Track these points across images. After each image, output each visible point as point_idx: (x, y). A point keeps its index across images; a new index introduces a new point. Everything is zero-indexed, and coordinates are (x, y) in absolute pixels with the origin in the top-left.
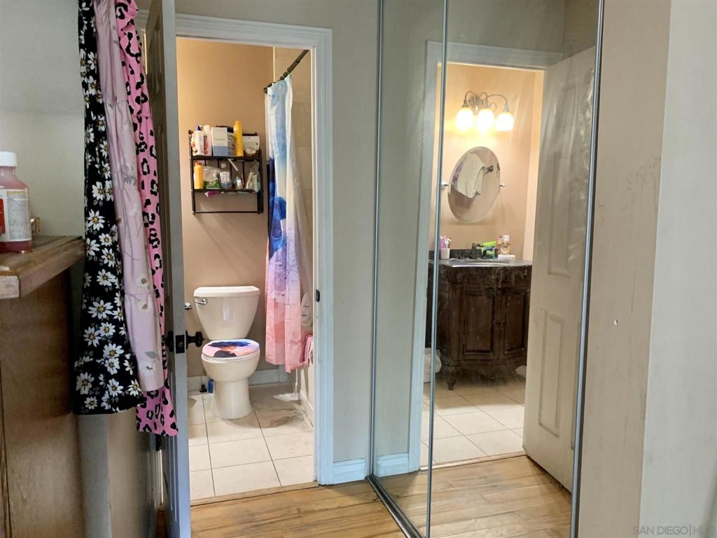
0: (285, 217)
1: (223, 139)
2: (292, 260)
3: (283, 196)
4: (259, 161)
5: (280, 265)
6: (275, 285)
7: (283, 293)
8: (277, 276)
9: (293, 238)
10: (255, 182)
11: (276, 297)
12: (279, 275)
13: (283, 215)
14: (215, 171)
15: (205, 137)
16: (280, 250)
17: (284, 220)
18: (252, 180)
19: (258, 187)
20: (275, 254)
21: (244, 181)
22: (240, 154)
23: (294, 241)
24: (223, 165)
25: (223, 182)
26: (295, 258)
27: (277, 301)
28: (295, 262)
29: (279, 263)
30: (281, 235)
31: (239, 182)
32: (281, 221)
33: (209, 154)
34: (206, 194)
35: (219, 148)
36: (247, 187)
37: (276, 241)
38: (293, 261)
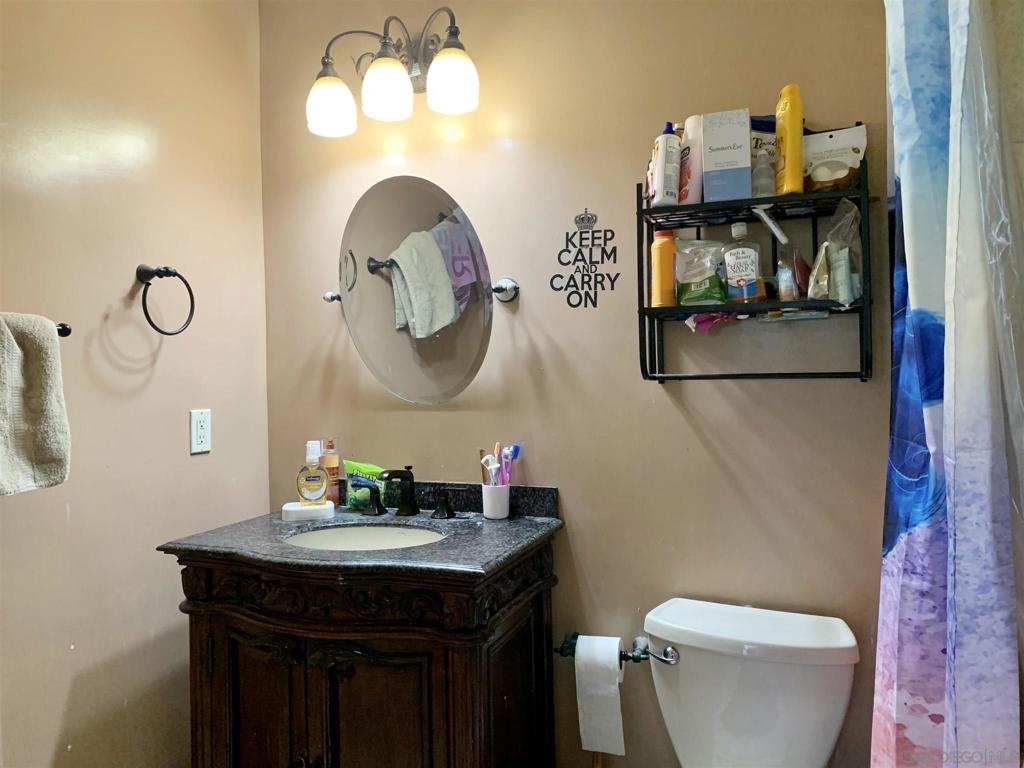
0: (940, 396)
1: (735, 147)
2: (974, 582)
3: (931, 308)
4: (857, 201)
5: (923, 594)
6: (901, 669)
7: (933, 709)
8: (908, 632)
9: (984, 489)
10: (841, 273)
11: (907, 720)
12: (919, 632)
13: (933, 389)
14: (713, 250)
15: (685, 153)
16: (921, 531)
17: (937, 407)
18: (829, 267)
19: (852, 289)
20: (903, 537)
21: (803, 272)
22: (790, 184)
23: (986, 500)
24: (738, 230)
25: (732, 282)
26: (990, 575)
27: (907, 734)
28: (993, 592)
29: (916, 583)
30: (926, 466)
31: (785, 280)
32: (926, 411)
33: (692, 198)
34: (690, 323)
35: (723, 174)
36: (810, 292)
37: (909, 486)
38: (983, 588)
